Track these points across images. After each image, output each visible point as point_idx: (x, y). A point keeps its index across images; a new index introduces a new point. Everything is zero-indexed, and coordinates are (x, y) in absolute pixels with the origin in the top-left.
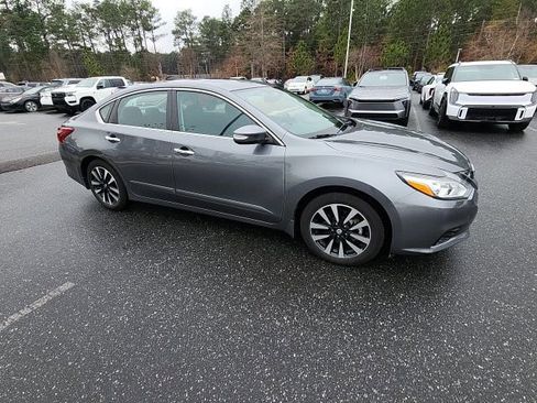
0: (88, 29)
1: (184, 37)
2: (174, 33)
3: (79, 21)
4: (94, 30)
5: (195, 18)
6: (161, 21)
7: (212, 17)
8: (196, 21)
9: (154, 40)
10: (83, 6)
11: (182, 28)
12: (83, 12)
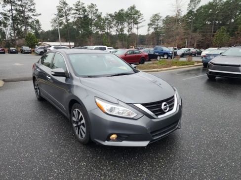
0: (110, 24)
1: (154, 26)
2: (149, 25)
3: (107, 21)
4: (112, 25)
5: (161, 17)
6: (143, 20)
7: (171, 16)
8: (162, 18)
9: (137, 28)
10: (110, 15)
11: (153, 22)
12: (109, 17)
